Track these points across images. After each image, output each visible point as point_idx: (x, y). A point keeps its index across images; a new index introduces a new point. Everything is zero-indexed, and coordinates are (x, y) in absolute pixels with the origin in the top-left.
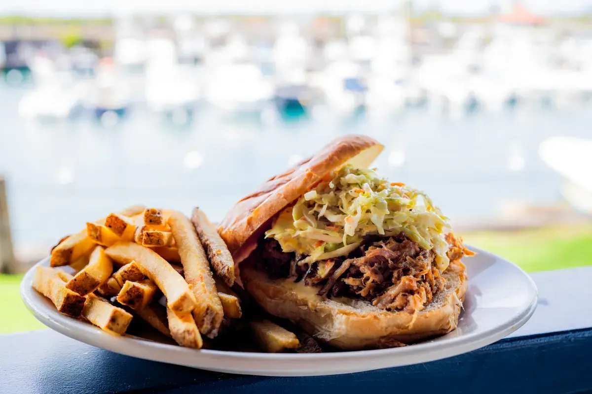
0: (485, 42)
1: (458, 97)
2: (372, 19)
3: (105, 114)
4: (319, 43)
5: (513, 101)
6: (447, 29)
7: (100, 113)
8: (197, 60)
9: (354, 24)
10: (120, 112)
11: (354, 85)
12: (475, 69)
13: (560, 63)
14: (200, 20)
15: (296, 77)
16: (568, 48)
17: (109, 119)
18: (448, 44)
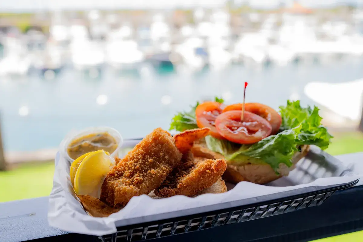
0: (278, 25)
1: (259, 58)
2: (209, 12)
3: (47, 72)
4: (177, 26)
5: (297, 60)
6: (254, 17)
7: (44, 71)
8: (102, 38)
9: (199, 14)
10: (57, 71)
11: (201, 52)
12: (272, 41)
13: (322, 36)
14: (104, 13)
15: (165, 47)
16: (327, 28)
17: (50, 75)
18: (255, 27)
